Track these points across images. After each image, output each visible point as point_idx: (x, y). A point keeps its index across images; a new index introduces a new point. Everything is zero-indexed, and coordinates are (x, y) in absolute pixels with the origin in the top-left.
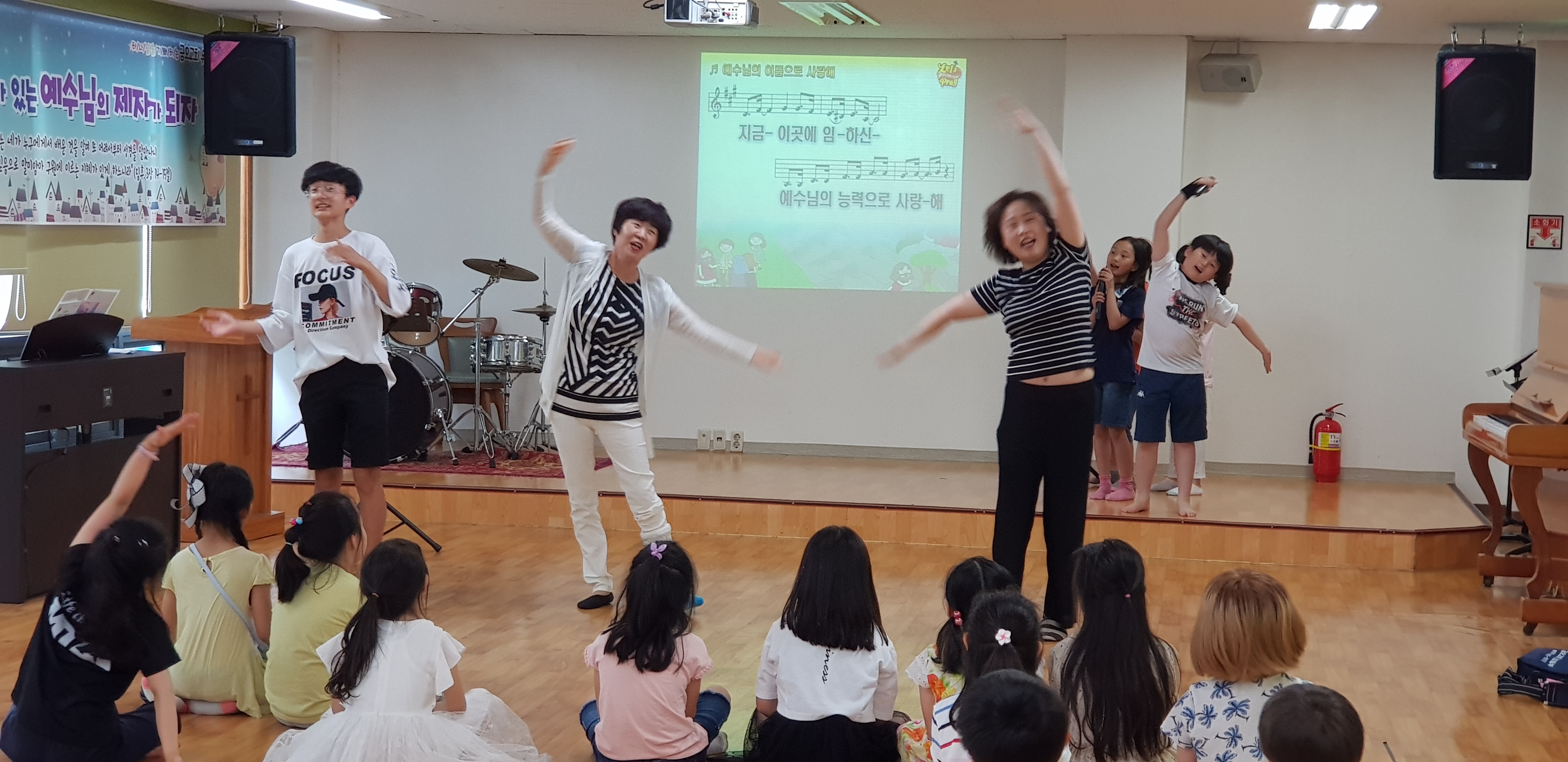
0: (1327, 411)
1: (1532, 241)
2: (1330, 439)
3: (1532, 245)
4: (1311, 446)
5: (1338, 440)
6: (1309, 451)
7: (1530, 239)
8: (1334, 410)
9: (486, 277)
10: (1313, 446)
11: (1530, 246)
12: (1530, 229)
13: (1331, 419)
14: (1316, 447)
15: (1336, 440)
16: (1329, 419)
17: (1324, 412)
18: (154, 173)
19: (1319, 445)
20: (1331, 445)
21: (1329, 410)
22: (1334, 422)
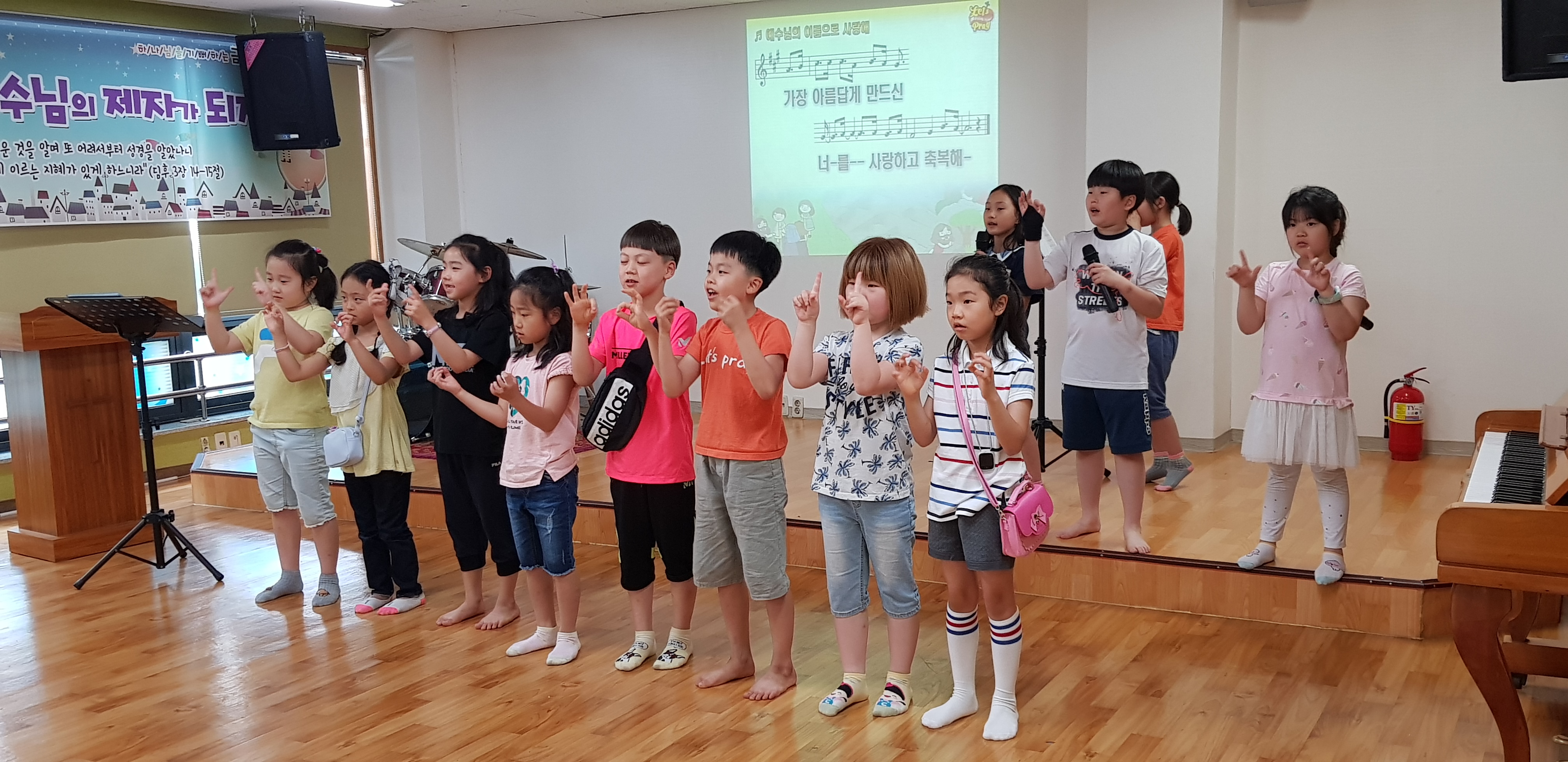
0: (1405, 376)
2: (1407, 411)
4: (1387, 418)
5: (1419, 411)
6: (1383, 424)
8: (1415, 375)
13: (1411, 386)
14: (1391, 420)
15: (1416, 411)
16: (1408, 387)
17: (1402, 378)
18: (189, 170)
19: (1394, 417)
20: (1409, 417)
21: (1409, 376)
22: (1416, 390)
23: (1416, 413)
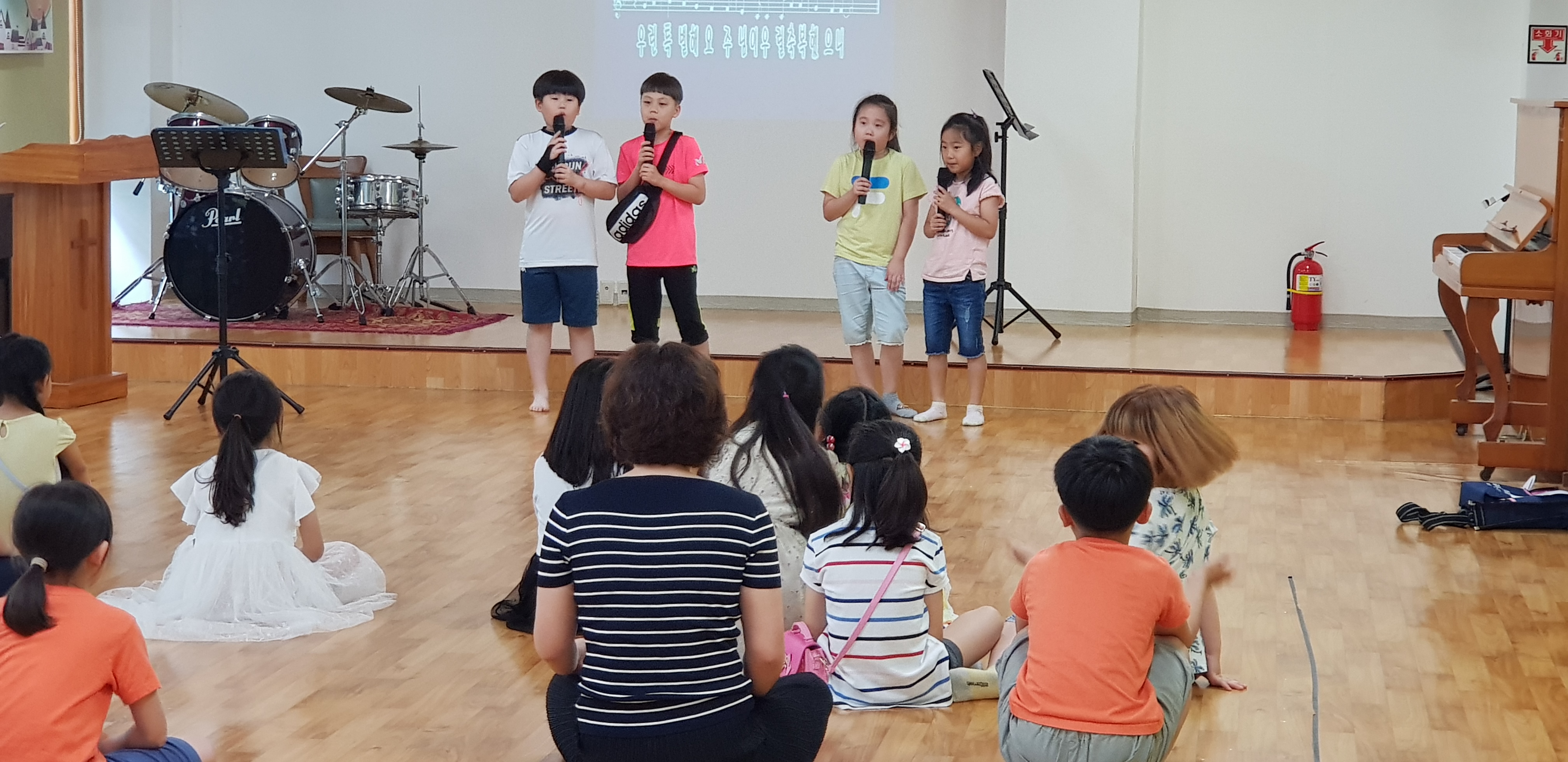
0: (1306, 250)
1: (1534, 55)
2: (1309, 282)
3: (1534, 59)
4: (1289, 290)
5: (1318, 282)
6: (1286, 296)
7: (1531, 53)
8: (1314, 249)
9: (353, 108)
10: (1291, 290)
11: (1531, 60)
12: (1532, 42)
13: (1311, 259)
14: (1294, 291)
15: (1316, 282)
16: (1308, 259)
17: (1303, 251)
19: (1298, 289)
20: (1308, 288)
21: (1309, 249)
22: (1314, 262)
23: (1317, 284)
